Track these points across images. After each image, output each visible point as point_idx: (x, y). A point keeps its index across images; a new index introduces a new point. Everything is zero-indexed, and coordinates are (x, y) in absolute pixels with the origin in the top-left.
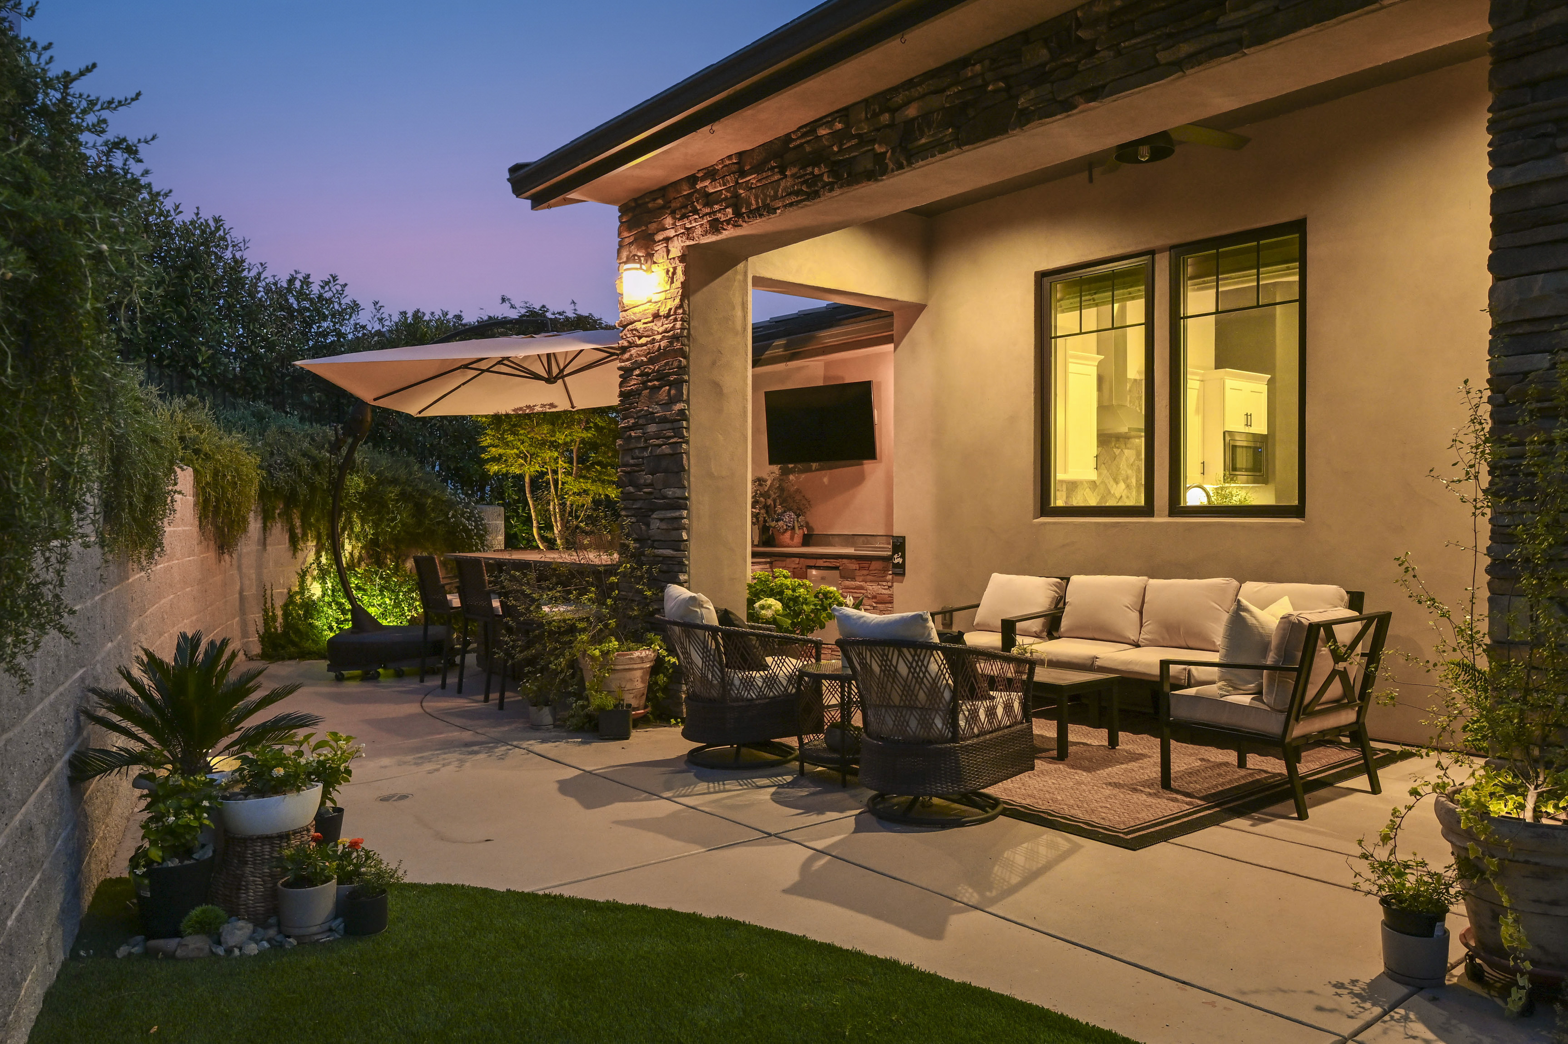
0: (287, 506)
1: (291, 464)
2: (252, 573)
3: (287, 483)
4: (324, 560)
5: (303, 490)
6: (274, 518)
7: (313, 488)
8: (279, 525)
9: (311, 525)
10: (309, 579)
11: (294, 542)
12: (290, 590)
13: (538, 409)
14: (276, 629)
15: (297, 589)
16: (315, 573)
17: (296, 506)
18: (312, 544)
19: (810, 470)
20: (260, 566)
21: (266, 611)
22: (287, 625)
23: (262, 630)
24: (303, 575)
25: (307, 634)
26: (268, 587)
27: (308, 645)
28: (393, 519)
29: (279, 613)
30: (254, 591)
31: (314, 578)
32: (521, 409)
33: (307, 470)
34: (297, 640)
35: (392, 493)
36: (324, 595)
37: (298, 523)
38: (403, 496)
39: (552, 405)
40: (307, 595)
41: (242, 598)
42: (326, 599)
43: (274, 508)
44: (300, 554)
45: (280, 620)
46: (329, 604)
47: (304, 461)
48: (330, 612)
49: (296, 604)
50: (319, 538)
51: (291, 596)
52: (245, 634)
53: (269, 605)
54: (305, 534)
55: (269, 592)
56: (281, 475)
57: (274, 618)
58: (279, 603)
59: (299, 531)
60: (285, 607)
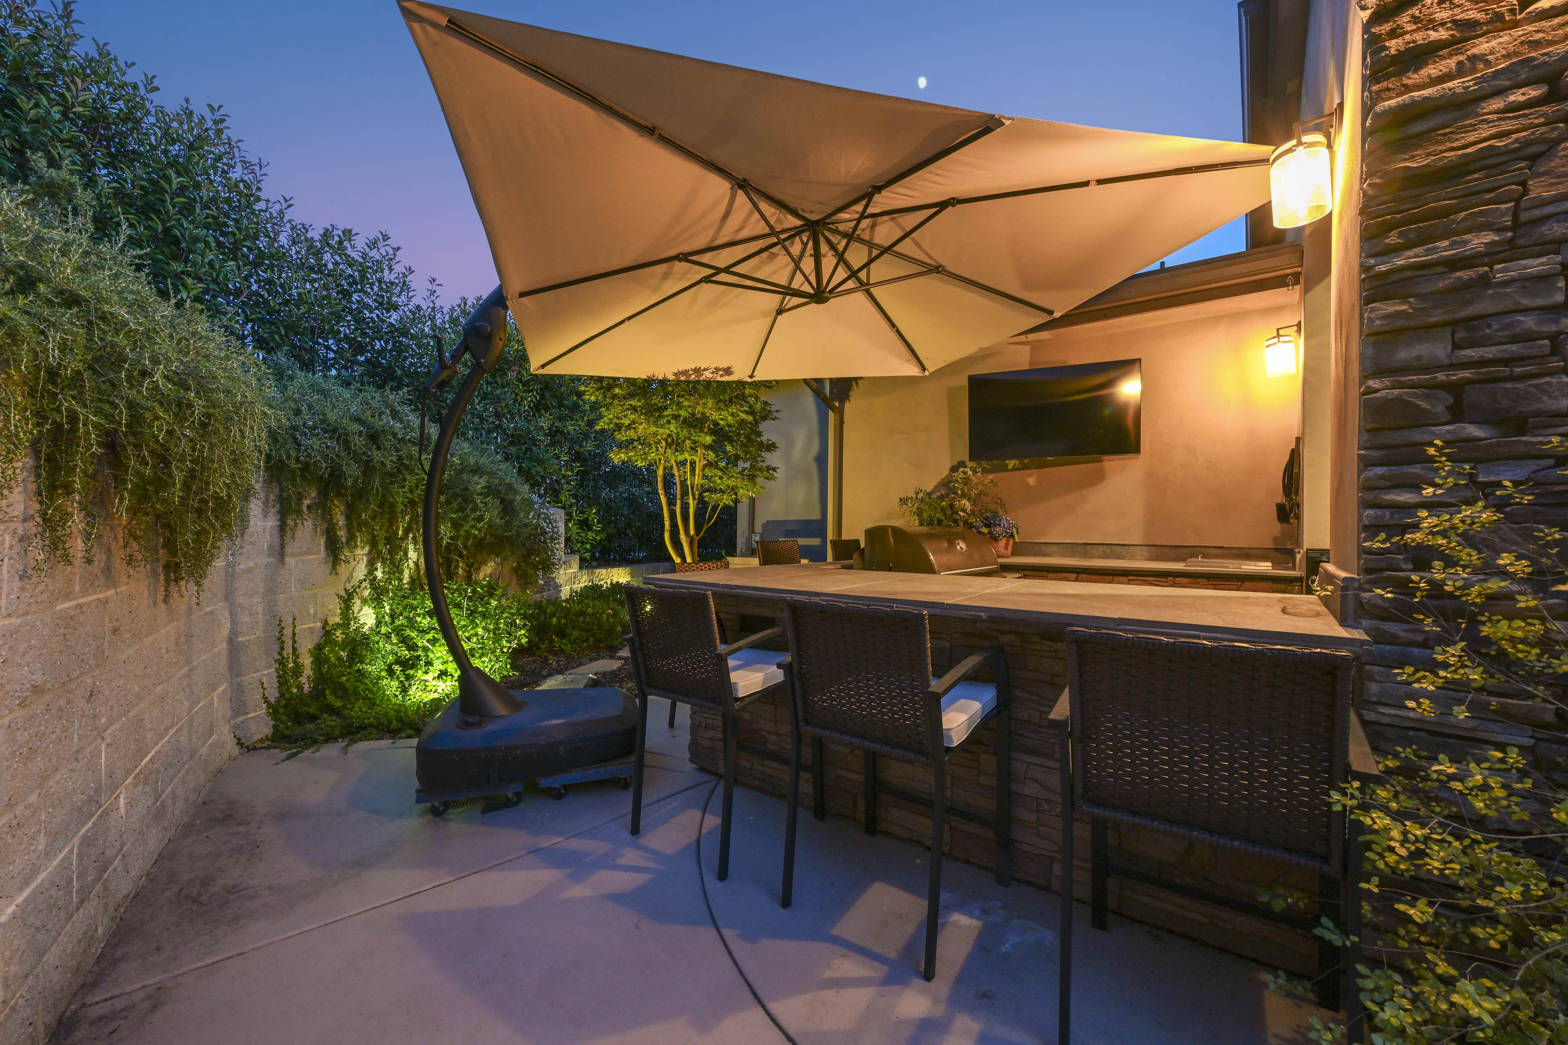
0: (324, 494)
1: (333, 431)
2: (257, 604)
3: (325, 457)
4: (379, 574)
5: (352, 471)
6: (299, 512)
7: (368, 468)
8: (309, 524)
9: (362, 524)
10: (357, 602)
11: (334, 549)
12: (326, 623)
13: (708, 375)
14: (300, 687)
15: (337, 620)
16: (366, 593)
17: (339, 495)
18: (362, 552)
19: (1005, 469)
20: (271, 590)
21: (282, 662)
22: (322, 679)
23: (273, 694)
24: (347, 600)
25: (356, 692)
26: (287, 621)
27: (358, 709)
28: (480, 519)
29: (307, 661)
30: (259, 632)
31: (364, 601)
32: (685, 373)
33: (358, 442)
34: (339, 703)
35: (479, 483)
36: (379, 623)
37: (341, 521)
38: (489, 490)
39: (728, 371)
40: (353, 626)
41: (234, 648)
42: (384, 630)
43: (300, 497)
44: (343, 568)
45: (308, 671)
46: (388, 636)
47: (356, 427)
48: (389, 647)
49: (336, 643)
50: (373, 543)
51: (327, 633)
52: (239, 707)
53: (288, 650)
54: (351, 538)
55: (288, 632)
56: (314, 442)
57: (298, 671)
58: (306, 646)
59: (342, 534)
60: (318, 652)
